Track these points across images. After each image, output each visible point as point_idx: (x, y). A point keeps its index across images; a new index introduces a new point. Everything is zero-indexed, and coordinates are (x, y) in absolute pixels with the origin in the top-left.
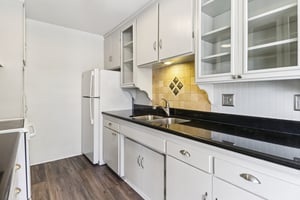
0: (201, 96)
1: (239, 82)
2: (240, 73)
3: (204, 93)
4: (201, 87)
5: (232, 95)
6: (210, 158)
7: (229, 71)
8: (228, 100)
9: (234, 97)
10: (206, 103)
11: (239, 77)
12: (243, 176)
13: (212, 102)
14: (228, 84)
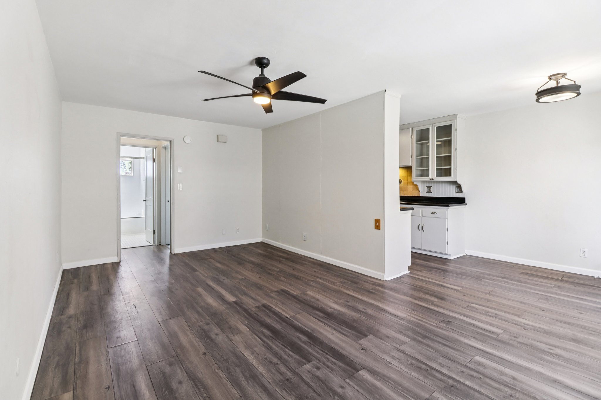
0: (414, 187)
1: (432, 181)
2: (433, 177)
3: (416, 186)
4: (415, 183)
5: (431, 187)
6: (421, 211)
7: (428, 176)
8: (429, 190)
9: (432, 188)
10: (417, 191)
11: (433, 179)
12: (432, 213)
13: (421, 191)
14: (429, 182)
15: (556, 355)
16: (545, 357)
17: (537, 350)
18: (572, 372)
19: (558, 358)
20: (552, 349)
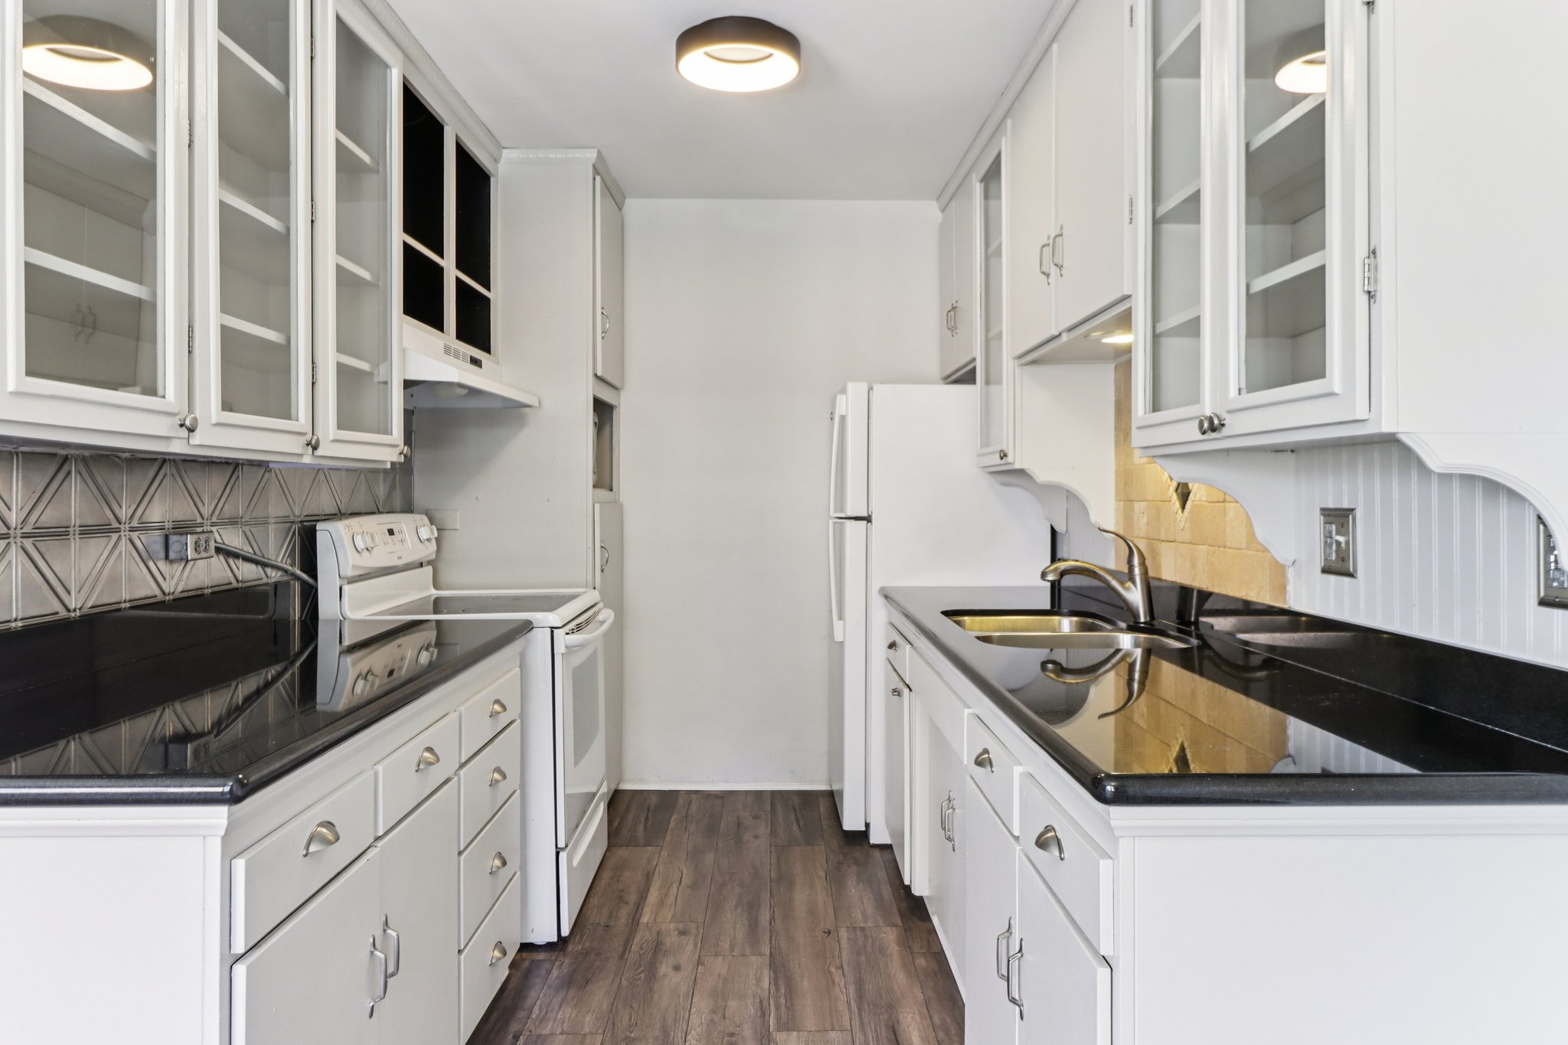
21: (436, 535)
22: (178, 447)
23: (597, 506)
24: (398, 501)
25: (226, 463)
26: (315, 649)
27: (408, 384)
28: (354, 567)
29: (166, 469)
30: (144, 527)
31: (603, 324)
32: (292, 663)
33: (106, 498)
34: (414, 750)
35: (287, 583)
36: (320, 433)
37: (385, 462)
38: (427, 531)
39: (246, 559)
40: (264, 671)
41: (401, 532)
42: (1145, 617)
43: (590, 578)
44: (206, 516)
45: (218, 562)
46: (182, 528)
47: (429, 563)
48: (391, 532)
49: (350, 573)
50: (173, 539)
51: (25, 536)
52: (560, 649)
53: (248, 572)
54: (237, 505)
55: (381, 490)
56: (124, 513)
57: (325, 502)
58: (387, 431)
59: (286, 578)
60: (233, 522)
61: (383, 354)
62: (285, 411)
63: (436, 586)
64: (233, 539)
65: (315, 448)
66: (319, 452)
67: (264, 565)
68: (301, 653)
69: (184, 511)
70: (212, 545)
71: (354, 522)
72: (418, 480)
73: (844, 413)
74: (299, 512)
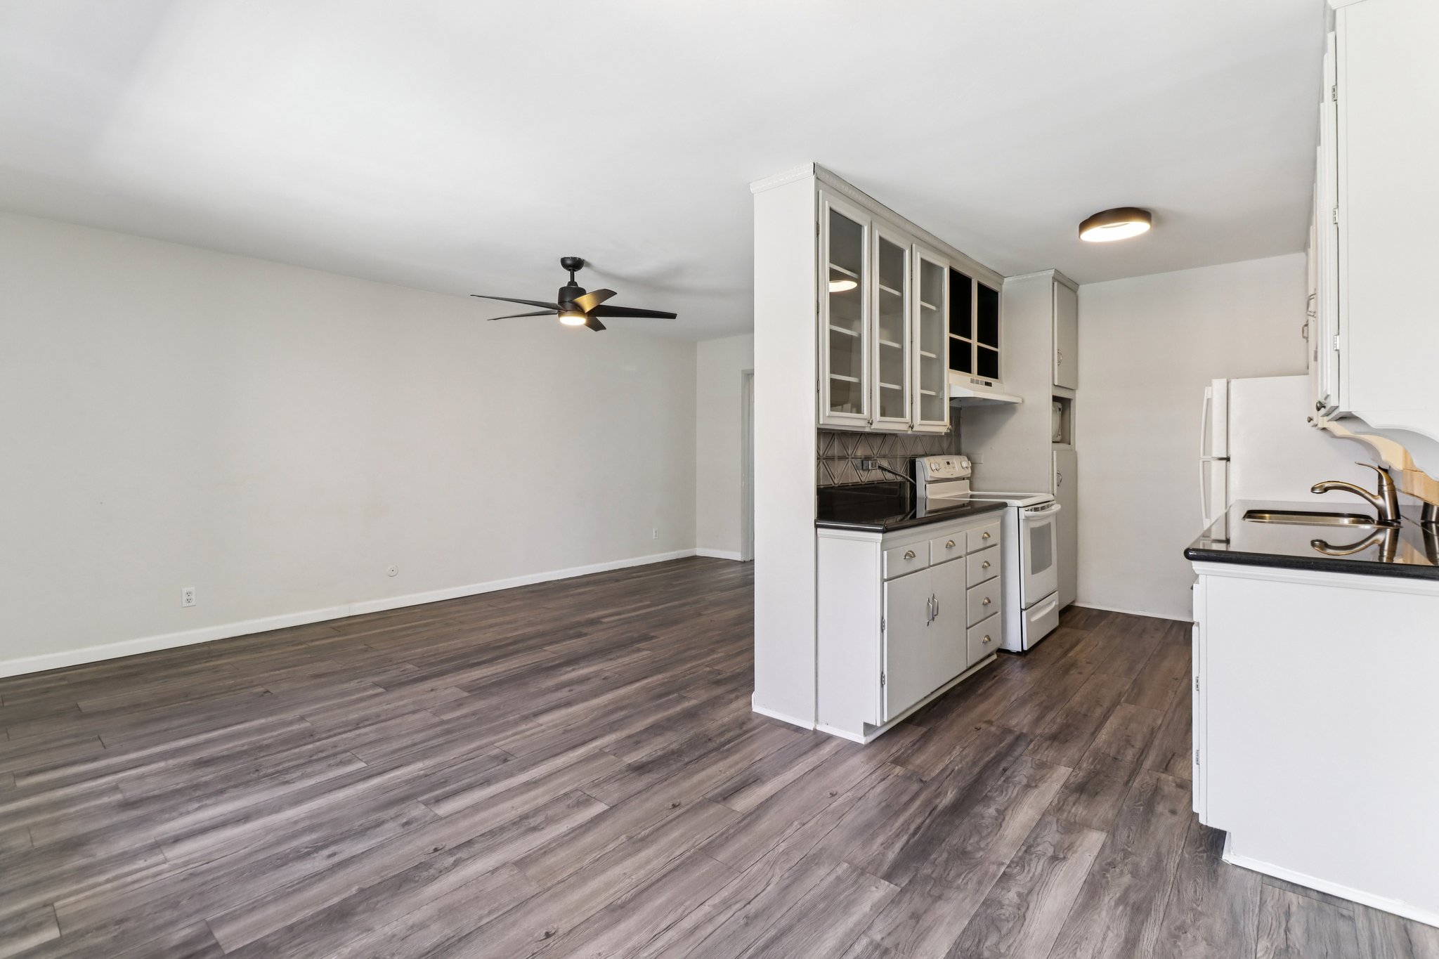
15: (308, 854)
16: (314, 836)
17: (342, 834)
18: (250, 848)
19: (298, 852)
20: (330, 856)
21: (970, 465)
22: (867, 430)
23: (1055, 452)
24: (953, 449)
25: (882, 434)
26: (916, 512)
27: (951, 399)
28: (931, 477)
29: (862, 437)
30: (855, 458)
31: (1059, 357)
32: (907, 516)
33: (845, 447)
34: (946, 540)
35: (904, 482)
36: (914, 421)
37: (942, 433)
38: (966, 463)
39: (889, 471)
40: (896, 517)
41: (953, 463)
42: (1392, 516)
43: (1050, 489)
44: (875, 453)
45: (879, 472)
46: (867, 458)
47: (968, 478)
48: (948, 463)
49: (929, 479)
50: (864, 462)
51: (824, 459)
52: (1022, 517)
53: (889, 476)
54: (885, 450)
55: (945, 445)
56: (850, 452)
57: (920, 450)
58: (943, 420)
59: (904, 480)
60: (884, 457)
61: (941, 388)
62: (902, 415)
63: (971, 489)
64: (885, 464)
65: (912, 428)
66: (914, 429)
67: (896, 474)
68: (910, 512)
69: (868, 452)
70: (877, 465)
71: (932, 459)
72: (964, 440)
73: (1210, 397)
74: (909, 453)
